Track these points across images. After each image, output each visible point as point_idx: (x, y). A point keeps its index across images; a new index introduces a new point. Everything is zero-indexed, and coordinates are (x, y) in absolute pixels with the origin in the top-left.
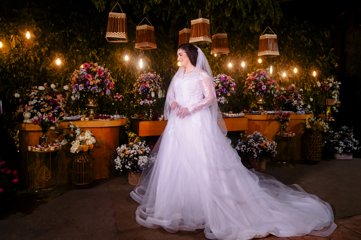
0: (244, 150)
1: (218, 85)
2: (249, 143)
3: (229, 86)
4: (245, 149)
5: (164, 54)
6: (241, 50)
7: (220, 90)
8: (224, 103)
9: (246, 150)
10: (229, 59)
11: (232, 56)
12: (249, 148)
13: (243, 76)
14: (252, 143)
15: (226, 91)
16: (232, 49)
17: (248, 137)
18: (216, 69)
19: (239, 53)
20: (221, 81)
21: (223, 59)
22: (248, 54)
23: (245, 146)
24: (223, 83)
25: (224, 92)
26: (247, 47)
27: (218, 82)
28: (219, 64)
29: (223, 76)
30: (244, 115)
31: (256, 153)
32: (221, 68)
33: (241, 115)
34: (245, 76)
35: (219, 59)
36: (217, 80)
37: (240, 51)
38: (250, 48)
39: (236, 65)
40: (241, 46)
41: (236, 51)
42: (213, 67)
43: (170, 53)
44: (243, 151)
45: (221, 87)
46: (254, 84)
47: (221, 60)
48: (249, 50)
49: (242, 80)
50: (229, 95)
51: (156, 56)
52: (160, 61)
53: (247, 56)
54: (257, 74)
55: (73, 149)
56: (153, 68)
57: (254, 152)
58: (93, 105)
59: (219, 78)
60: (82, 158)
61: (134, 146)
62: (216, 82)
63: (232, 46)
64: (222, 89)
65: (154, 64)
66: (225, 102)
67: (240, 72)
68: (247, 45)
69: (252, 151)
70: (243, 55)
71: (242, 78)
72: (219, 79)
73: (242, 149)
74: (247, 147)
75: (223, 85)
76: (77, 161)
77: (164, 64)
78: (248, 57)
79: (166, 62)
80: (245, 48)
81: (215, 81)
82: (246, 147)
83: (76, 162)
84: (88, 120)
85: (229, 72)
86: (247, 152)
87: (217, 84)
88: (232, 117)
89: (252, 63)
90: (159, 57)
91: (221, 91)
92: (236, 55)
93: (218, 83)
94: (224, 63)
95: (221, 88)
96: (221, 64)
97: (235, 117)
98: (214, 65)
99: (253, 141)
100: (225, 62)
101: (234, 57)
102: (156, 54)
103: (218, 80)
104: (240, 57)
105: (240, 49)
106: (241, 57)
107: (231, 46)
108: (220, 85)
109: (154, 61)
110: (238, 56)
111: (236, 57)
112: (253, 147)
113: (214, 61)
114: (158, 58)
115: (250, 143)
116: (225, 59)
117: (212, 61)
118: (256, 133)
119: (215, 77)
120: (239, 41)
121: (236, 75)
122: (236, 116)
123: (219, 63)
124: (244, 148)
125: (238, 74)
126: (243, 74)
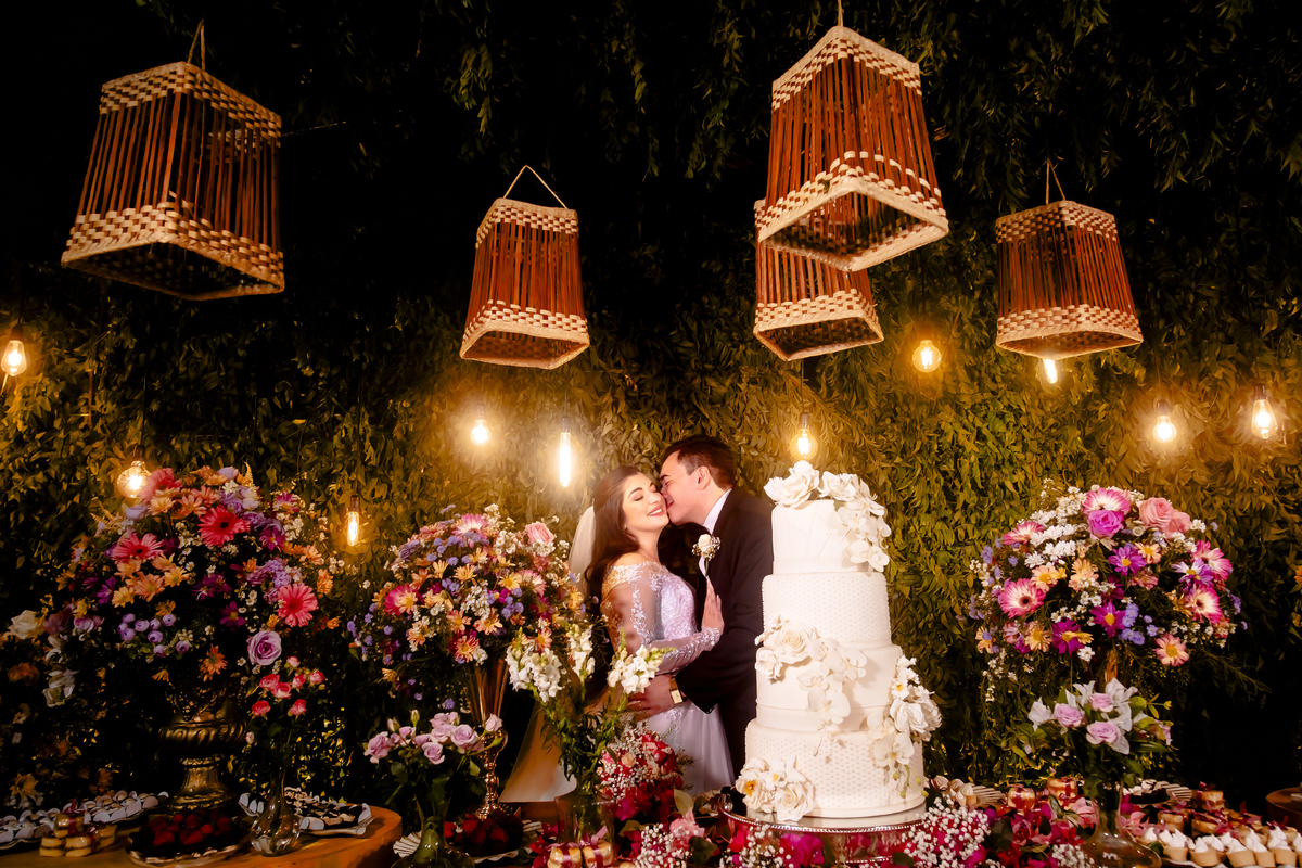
1: (1070, 572)
6: (1229, 340)
7: (1087, 615)
10: (1157, 399)
11: (1174, 385)
13: (1269, 500)
15: (1138, 624)
16: (1170, 337)
18: (1071, 467)
19: (1219, 358)
20: (1094, 538)
21: (1117, 406)
22: (1289, 363)
24: (1108, 554)
26: (1273, 314)
27: (1067, 548)
28: (1088, 441)
29: (1106, 501)
32: (1107, 461)
34: (1284, 501)
35: (1091, 408)
36: (1053, 532)
37: (1231, 350)
39: (1211, 436)
40: (1230, 320)
41: (1199, 354)
42: (1053, 459)
45: (1090, 591)
47: (1101, 416)
49: (1260, 526)
53: (1277, 376)
59: (1071, 519)
62: (1049, 548)
63: (1170, 322)
67: (1246, 476)
68: (1275, 306)
70: (1249, 375)
71: (1264, 514)
72: (1070, 529)
75: (1107, 572)
78: (1289, 381)
80: (1256, 327)
81: (1045, 544)
85: (1163, 481)
87: (1057, 565)
92: (1203, 374)
93: (1069, 560)
94: (1124, 432)
95: (1097, 601)
96: (1106, 434)
98: (1056, 450)
100: (1129, 427)
101: (1190, 389)
103: (1075, 538)
104: (1232, 383)
105: (1221, 336)
106: (1239, 382)
107: (1161, 324)
108: (1084, 577)
110: (1218, 376)
111: (1205, 386)
113: (1051, 421)
116: (1130, 402)
117: (1043, 425)
119: (1044, 516)
120: (1211, 290)
121: (1219, 502)
123: (1088, 431)
125: (1229, 492)
126: (1264, 489)
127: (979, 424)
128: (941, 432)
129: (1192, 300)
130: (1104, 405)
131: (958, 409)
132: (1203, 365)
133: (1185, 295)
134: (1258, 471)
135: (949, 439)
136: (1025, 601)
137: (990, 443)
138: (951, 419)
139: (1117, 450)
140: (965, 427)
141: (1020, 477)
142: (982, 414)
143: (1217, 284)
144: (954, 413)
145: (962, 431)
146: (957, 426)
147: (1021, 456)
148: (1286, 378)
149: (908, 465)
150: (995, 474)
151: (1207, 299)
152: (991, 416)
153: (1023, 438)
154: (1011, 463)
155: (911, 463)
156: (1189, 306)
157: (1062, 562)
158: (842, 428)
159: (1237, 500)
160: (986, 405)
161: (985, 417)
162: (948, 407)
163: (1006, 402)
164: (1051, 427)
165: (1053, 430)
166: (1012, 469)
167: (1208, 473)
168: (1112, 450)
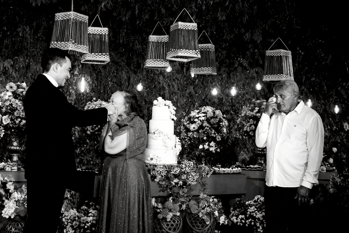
0: (241, 222)
1: (203, 123)
2: (248, 213)
3: (219, 125)
4: (243, 221)
5: (110, 69)
6: (227, 67)
8: (214, 152)
9: (246, 223)
12: (250, 220)
14: (253, 212)
15: (215, 134)
17: (246, 204)
19: (224, 71)
20: (208, 117)
22: (238, 74)
23: (243, 216)
24: (210, 120)
25: (213, 135)
27: (203, 118)
30: (241, 171)
31: (260, 226)
33: (236, 171)
37: (227, 69)
38: (241, 65)
40: (228, 61)
43: (120, 68)
44: (240, 225)
45: (207, 127)
46: (253, 124)
48: (239, 67)
50: (219, 138)
51: (98, 72)
52: (104, 80)
54: (257, 109)
55: (7, 213)
56: (94, 92)
57: (258, 226)
58: (19, 147)
59: (204, 113)
60: (18, 225)
61: (90, 211)
64: (208, 130)
65: (95, 86)
66: (216, 150)
67: (226, 102)
68: (237, 60)
69: (255, 225)
73: (239, 220)
74: (247, 219)
75: (209, 123)
76: (11, 229)
77: (110, 86)
78: (237, 79)
79: (113, 82)
81: (199, 117)
82: (244, 218)
83: (11, 231)
84: (16, 170)
86: (247, 225)
87: (201, 121)
88: (224, 174)
89: (244, 89)
90: (103, 74)
91: (208, 133)
97: (228, 174)
99: (255, 209)
102: (99, 69)
103: (203, 116)
105: (225, 65)
108: (205, 124)
109: (96, 80)
110: (224, 76)
112: (254, 218)
114: (101, 76)
115: (251, 212)
118: (258, 199)
119: (197, 111)
122: (229, 172)
124: (242, 219)
125: (221, 106)
126: (229, 105)
127: (169, 82)
128: (159, 83)
129: (220, 55)
130: (198, 80)
131: (164, 77)
132: (220, 73)
133: (219, 53)
134: (228, 101)
135: (161, 85)
136: (194, 128)
137: (171, 87)
138: (162, 80)
139: (199, 92)
140: (165, 82)
141: (176, 97)
142: (170, 79)
143: (226, 51)
144: (163, 78)
145: (164, 83)
146: (163, 81)
147: (177, 91)
148: (237, 78)
149: (151, 91)
150: (172, 96)
151: (223, 55)
152: (172, 80)
153: (178, 86)
154: (175, 93)
155: (152, 90)
156: (219, 56)
157: (202, 121)
158: (136, 79)
159: (223, 108)
160: (171, 77)
161: (170, 80)
162: (161, 76)
163: (176, 77)
164: (185, 84)
165: (185, 85)
166: (175, 95)
167: (218, 100)
168: (198, 92)
